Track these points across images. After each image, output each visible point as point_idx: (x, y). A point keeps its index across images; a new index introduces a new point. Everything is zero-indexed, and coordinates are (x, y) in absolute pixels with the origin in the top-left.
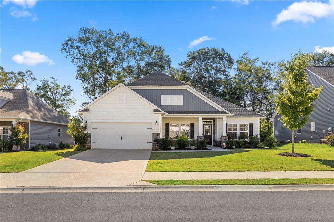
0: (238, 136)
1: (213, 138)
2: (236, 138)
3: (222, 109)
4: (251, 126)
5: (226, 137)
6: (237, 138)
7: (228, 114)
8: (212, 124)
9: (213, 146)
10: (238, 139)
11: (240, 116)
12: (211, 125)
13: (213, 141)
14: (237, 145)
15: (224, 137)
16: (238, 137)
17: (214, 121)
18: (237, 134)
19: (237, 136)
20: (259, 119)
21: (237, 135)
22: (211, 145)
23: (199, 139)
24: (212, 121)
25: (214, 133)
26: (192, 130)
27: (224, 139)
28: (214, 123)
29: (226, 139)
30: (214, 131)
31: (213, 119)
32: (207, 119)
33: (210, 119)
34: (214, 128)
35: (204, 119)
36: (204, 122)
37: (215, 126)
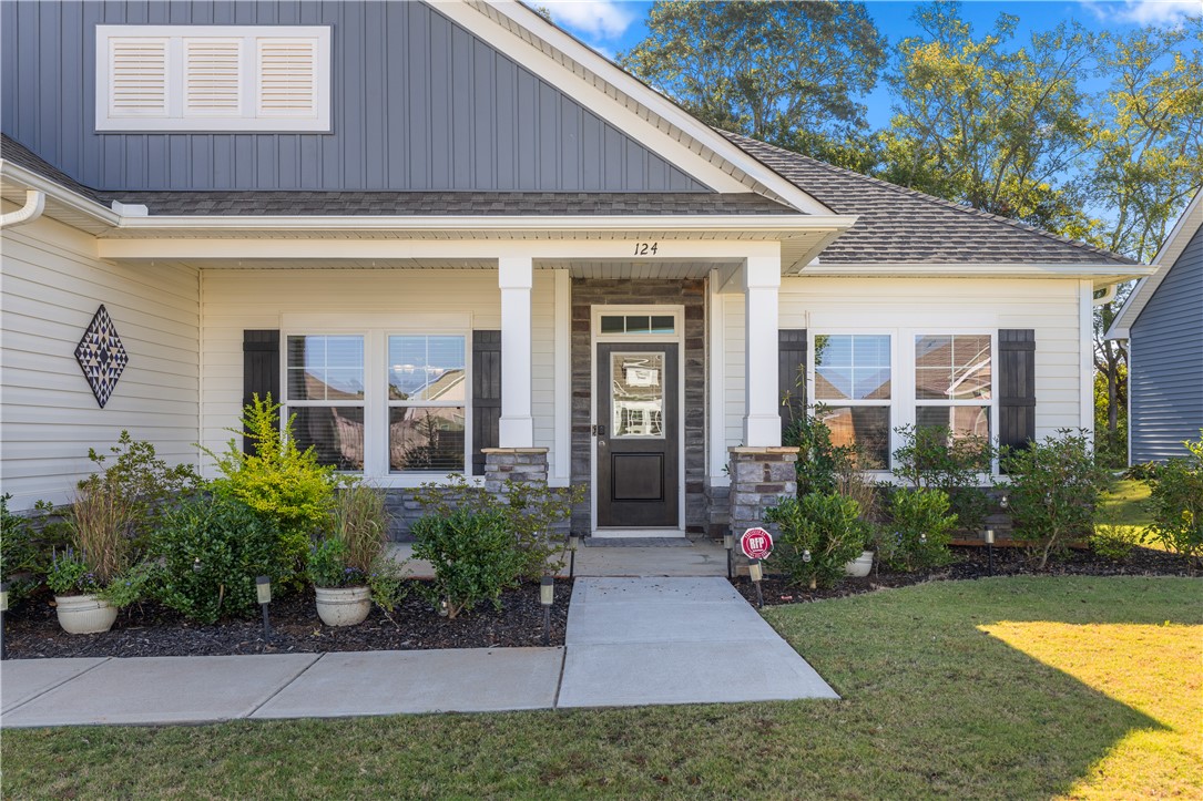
0: (897, 442)
1: (689, 463)
2: (886, 466)
3: (734, 171)
4: (1017, 350)
5: (777, 457)
6: (895, 464)
7: (795, 211)
9: (681, 533)
10: (906, 472)
11: (923, 255)
12: (671, 350)
13: (690, 488)
14: (892, 546)
15: (758, 457)
16: (901, 454)
17: (696, 314)
18: (894, 424)
19: (893, 448)
20: (1088, 288)
21: (894, 435)
22: (674, 523)
23: (499, 483)
24: (676, 311)
25: (694, 416)
26: (485, 396)
27: (754, 476)
28: (698, 327)
29: (773, 477)
30: (694, 397)
31: (683, 291)
32: (634, 293)
33: (658, 294)
34: (694, 370)
35: (605, 296)
36: (604, 319)
37: (699, 360)
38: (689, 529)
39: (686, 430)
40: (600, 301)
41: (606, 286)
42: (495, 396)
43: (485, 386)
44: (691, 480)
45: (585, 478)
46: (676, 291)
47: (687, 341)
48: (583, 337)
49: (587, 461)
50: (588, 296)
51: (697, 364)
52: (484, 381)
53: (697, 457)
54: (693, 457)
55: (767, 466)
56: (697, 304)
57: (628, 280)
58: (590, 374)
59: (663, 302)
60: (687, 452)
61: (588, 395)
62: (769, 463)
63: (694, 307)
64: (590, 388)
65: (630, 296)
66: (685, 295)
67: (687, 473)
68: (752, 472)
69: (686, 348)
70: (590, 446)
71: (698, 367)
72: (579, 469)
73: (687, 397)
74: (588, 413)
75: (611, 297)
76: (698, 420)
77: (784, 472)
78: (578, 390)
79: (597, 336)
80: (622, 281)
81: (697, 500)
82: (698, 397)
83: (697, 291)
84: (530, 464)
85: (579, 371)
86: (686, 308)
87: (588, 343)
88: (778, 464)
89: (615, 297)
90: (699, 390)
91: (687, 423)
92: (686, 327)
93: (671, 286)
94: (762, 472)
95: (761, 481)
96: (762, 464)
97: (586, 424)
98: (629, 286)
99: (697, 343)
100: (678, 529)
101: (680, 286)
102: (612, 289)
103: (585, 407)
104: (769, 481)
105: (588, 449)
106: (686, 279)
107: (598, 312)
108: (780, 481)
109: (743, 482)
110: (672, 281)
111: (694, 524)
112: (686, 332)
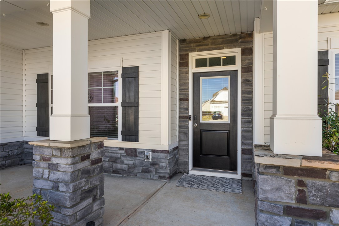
1: (243, 137)
8: (238, 66)
9: (238, 176)
12: (233, 74)
13: (244, 152)
15: (288, 171)
17: (248, 52)
22: (234, 170)
23: (41, 170)
24: (236, 52)
25: (246, 111)
26: (127, 101)
27: (282, 194)
28: (249, 60)
29: (311, 199)
30: (247, 100)
31: (240, 40)
32: (212, 45)
33: (225, 44)
34: (247, 84)
35: (196, 48)
36: (197, 60)
37: (250, 78)
38: (243, 175)
39: (242, 119)
40: (193, 50)
41: (197, 42)
42: (136, 101)
43: (127, 95)
44: (244, 147)
45: (185, 143)
46: (236, 41)
47: (242, 68)
48: (185, 70)
49: (186, 134)
50: (187, 48)
51: (249, 81)
52: (127, 93)
53: (248, 134)
54: (245, 134)
55: (301, 183)
56: (250, 46)
57: (209, 37)
58: (188, 89)
59: (228, 48)
60: (242, 131)
61: (187, 100)
62: (304, 179)
63: (247, 49)
64: (188, 96)
65: (210, 46)
66: (242, 42)
67: (242, 143)
68: (279, 189)
69: (242, 72)
70: (188, 126)
71: (249, 83)
72: (182, 138)
73: (243, 100)
74: (187, 109)
75: (199, 48)
76: (248, 113)
77: (328, 195)
78: (182, 97)
79: (193, 69)
80: (205, 38)
81: (248, 159)
82: (248, 100)
83: (249, 39)
84: (61, 156)
85: (183, 87)
86: (242, 49)
87: (187, 73)
88: (319, 182)
89: (201, 47)
90: (249, 96)
91: (242, 115)
92: (242, 60)
93: (233, 38)
94: (293, 190)
95: (292, 202)
96: (294, 179)
97: (186, 115)
98: (209, 41)
99: (248, 69)
100: (237, 174)
101: (238, 38)
102: (200, 44)
103: (185, 106)
104: (305, 203)
105: (187, 128)
106: (242, 33)
107: (193, 57)
108: (322, 204)
109: (266, 199)
110: (234, 35)
111: (246, 172)
112: (242, 63)
